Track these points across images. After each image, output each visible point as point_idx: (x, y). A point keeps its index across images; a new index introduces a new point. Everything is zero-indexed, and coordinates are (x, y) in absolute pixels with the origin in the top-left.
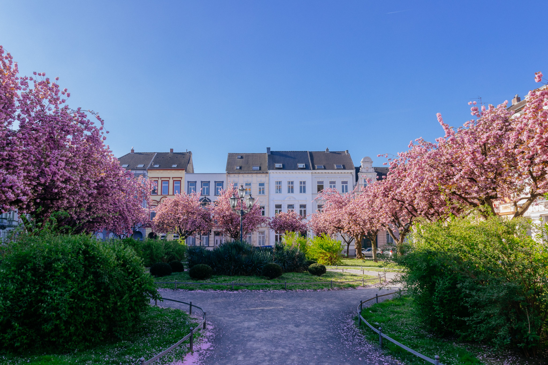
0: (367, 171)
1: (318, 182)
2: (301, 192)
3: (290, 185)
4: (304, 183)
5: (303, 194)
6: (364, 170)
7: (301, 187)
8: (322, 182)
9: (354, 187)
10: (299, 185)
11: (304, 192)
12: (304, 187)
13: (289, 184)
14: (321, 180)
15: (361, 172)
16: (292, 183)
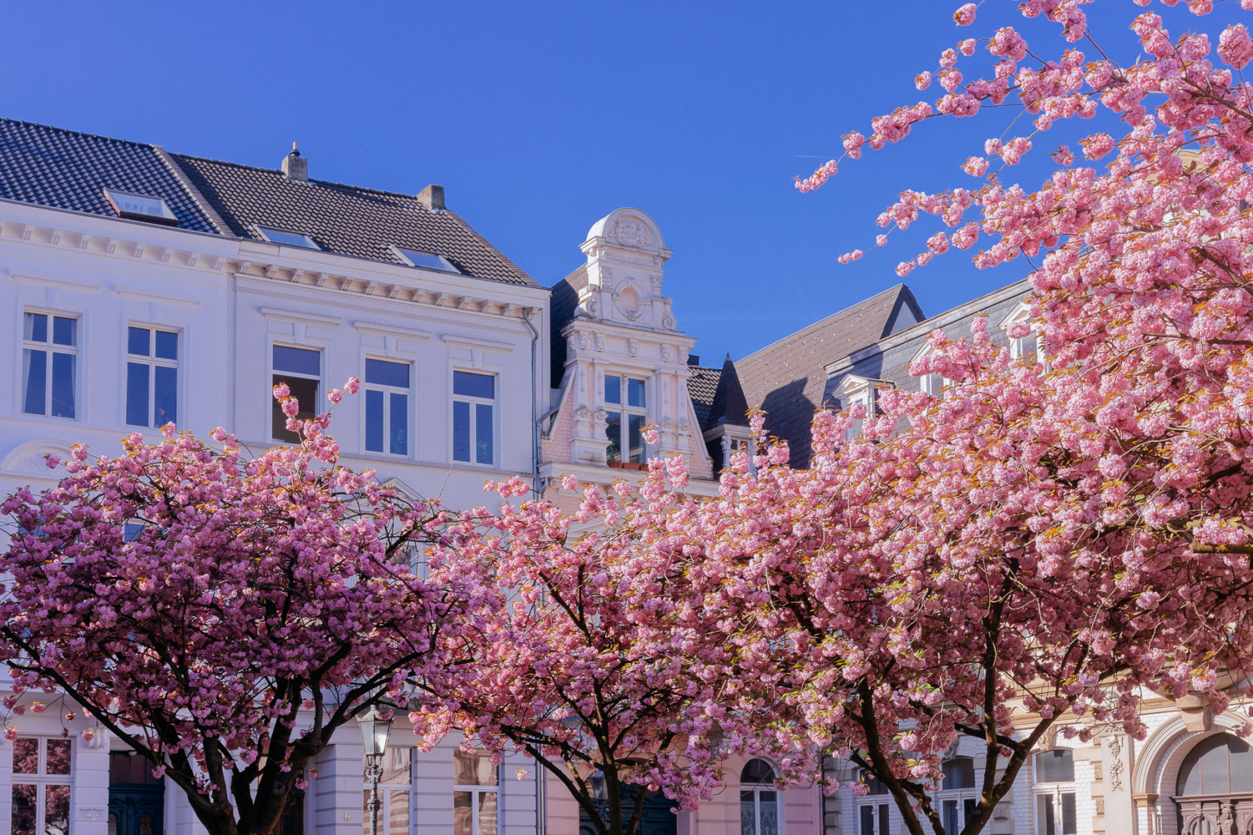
0: (631, 315)
1: (283, 355)
2: (135, 414)
3: (50, 348)
4: (169, 343)
6: (608, 309)
7: (137, 374)
8: (312, 358)
9: (536, 423)
10: (122, 356)
11: (167, 416)
12: (168, 379)
13: (39, 335)
14: (303, 339)
15: (590, 318)
16: (66, 329)
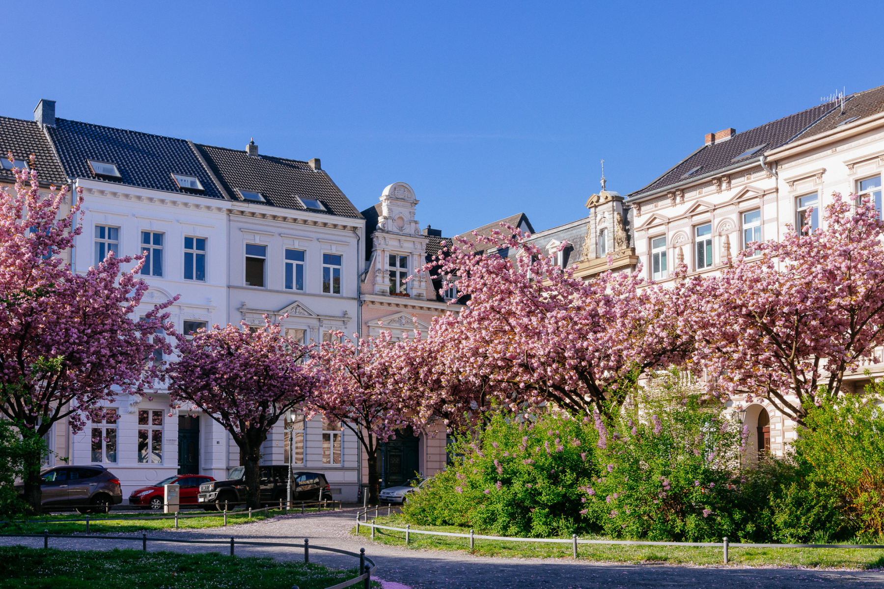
0: (401, 228)
1: (250, 248)
2: (188, 275)
3: (152, 246)
4: (202, 243)
5: (194, 283)
6: (391, 226)
7: (188, 257)
8: (262, 249)
9: (359, 276)
10: (182, 250)
11: (201, 276)
12: (201, 259)
13: (147, 241)
14: (258, 241)
15: (383, 231)
16: (158, 238)
